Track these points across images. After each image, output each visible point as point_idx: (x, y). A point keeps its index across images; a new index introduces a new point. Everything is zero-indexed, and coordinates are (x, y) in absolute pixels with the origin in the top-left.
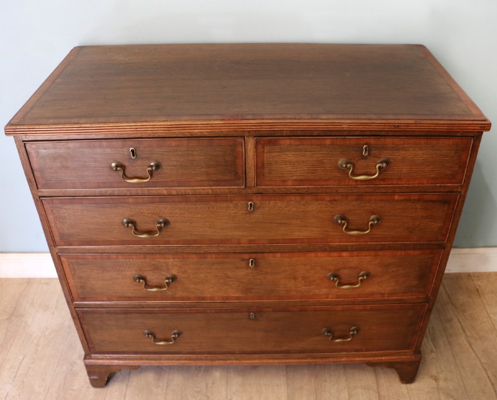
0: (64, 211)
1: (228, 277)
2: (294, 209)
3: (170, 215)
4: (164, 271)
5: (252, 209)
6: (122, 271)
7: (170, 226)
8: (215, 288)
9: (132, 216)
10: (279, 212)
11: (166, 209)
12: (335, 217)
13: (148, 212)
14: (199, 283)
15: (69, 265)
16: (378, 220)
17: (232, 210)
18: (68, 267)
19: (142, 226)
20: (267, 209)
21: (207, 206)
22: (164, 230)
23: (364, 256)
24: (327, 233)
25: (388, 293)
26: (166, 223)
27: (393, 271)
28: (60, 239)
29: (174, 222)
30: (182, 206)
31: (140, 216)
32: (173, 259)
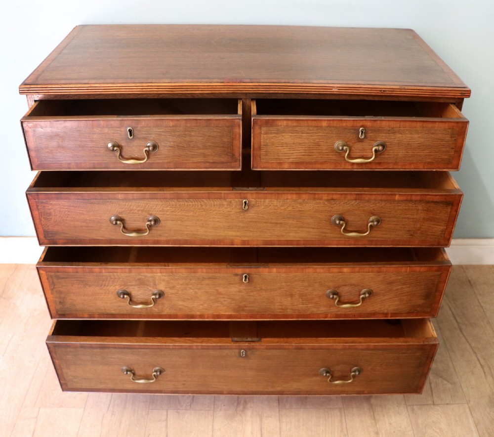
0: (50, 207)
1: (220, 293)
2: (290, 209)
3: (161, 213)
4: (150, 287)
5: (247, 207)
6: (105, 285)
7: (160, 225)
8: (205, 305)
9: (119, 213)
10: (275, 211)
11: (156, 206)
12: (333, 218)
13: (138, 209)
14: (188, 299)
15: (48, 279)
16: (378, 221)
17: (226, 208)
18: (47, 281)
19: (131, 224)
20: (262, 207)
21: (199, 204)
22: (154, 228)
24: (324, 235)
25: (391, 313)
26: (156, 221)
27: (398, 289)
28: (44, 237)
29: (164, 220)
30: (173, 203)
31: (129, 213)
32: (161, 273)
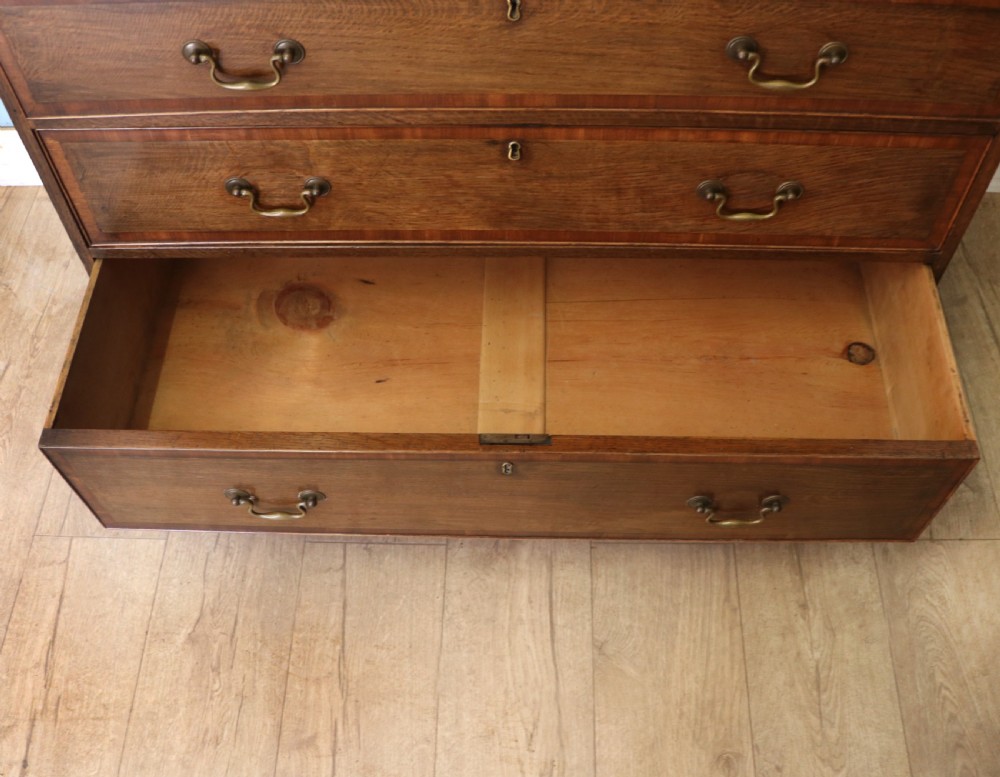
0: (31, 24)
1: (457, 185)
2: (625, 19)
3: (304, 31)
4: (298, 170)
5: (517, 15)
6: (196, 169)
7: (307, 60)
8: (424, 210)
9: (207, 34)
10: (588, 24)
11: (292, 16)
12: (731, 44)
13: (248, 23)
14: (386, 198)
15: (66, 157)
16: (841, 54)
17: (466, 17)
18: (65, 161)
19: (234, 61)
20: (557, 15)
21: (399, 7)
22: (291, 69)
23: (792, 144)
24: (706, 84)
25: (841, 238)
26: (296, 51)
27: (860, 186)
28: (34, 97)
29: (315, 50)
30: (334, 6)
31: (226, 34)
32: (319, 138)
